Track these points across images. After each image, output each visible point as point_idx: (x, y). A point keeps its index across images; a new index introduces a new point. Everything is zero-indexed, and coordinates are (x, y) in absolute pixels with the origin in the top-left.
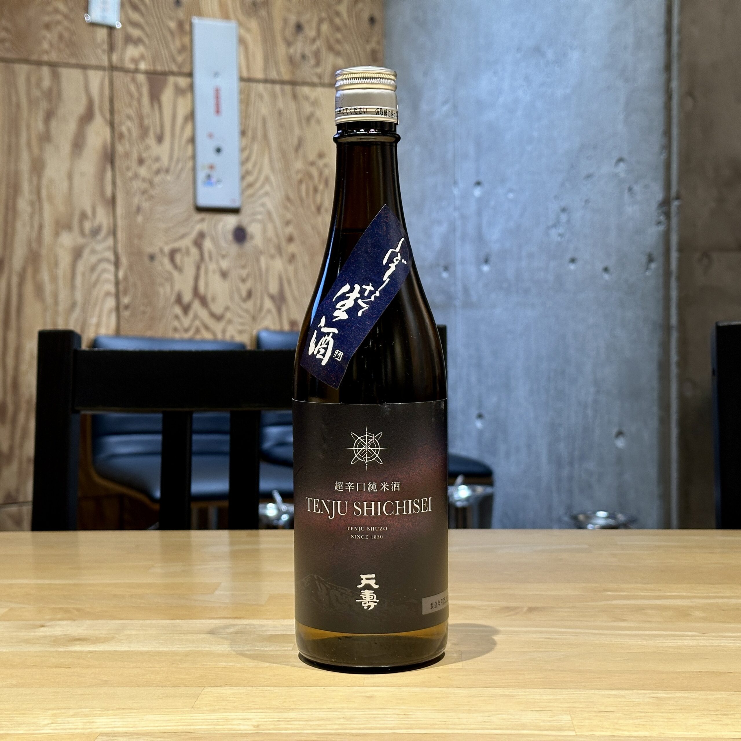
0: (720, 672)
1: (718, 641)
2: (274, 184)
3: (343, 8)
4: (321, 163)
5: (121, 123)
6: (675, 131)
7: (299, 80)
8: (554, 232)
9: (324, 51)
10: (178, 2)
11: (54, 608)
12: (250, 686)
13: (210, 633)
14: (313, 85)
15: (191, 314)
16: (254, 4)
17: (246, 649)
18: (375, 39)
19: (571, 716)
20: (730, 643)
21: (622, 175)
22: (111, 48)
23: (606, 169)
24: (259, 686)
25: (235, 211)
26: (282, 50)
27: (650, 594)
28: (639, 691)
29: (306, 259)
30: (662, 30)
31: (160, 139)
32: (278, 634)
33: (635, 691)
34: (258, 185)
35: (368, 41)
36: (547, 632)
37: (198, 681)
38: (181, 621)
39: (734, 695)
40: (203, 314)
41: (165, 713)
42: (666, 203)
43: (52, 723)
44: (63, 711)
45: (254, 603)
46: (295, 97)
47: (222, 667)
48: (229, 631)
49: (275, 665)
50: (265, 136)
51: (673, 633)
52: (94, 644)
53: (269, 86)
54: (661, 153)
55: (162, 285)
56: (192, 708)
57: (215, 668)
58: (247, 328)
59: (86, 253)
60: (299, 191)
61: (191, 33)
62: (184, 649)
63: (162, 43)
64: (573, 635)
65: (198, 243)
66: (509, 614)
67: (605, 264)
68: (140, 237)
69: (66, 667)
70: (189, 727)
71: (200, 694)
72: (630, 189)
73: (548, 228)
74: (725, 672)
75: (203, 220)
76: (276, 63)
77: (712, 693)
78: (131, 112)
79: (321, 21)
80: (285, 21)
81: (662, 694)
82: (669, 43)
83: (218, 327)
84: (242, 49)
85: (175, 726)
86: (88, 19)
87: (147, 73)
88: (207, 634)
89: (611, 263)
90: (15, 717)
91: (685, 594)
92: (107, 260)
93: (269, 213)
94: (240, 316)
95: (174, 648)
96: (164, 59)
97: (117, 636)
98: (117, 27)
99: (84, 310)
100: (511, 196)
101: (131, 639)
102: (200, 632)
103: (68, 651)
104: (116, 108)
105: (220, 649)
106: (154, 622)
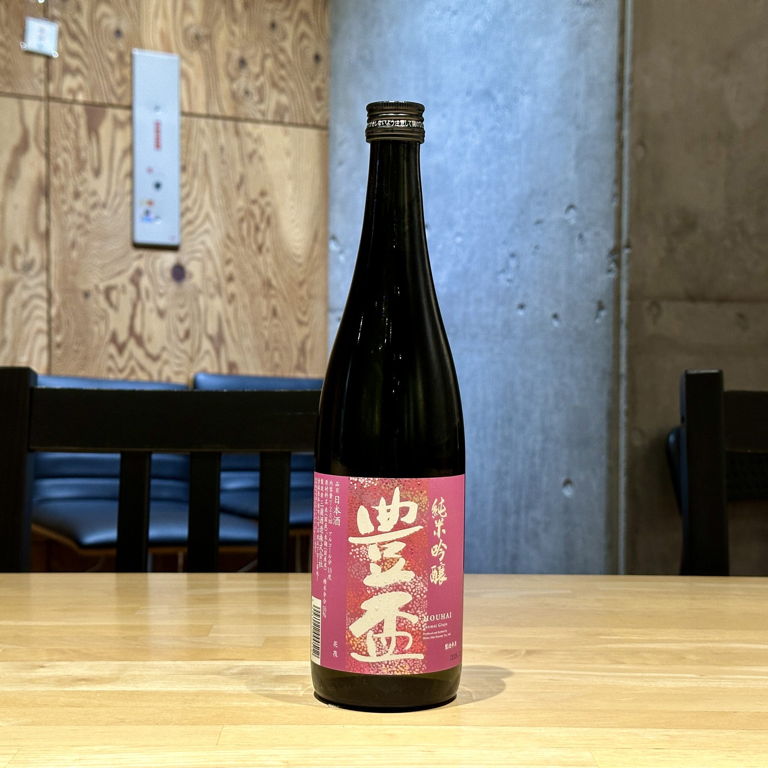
0: (725, 712)
1: (718, 683)
2: (215, 222)
3: (287, 45)
4: (263, 201)
5: (57, 155)
6: (626, 180)
7: (242, 116)
8: (502, 277)
9: (267, 87)
10: (118, 33)
11: (50, 649)
12: (269, 724)
13: (214, 674)
14: (256, 121)
15: (126, 354)
16: (197, 37)
17: (254, 689)
18: (320, 77)
19: (591, 752)
20: (729, 685)
21: (573, 222)
22: (49, 78)
23: (557, 215)
24: (279, 725)
25: (174, 248)
26: (224, 85)
27: (641, 638)
28: (652, 730)
29: (247, 300)
30: (614, 78)
31: (97, 173)
32: (284, 675)
33: (648, 729)
34: (198, 222)
35: (312, 79)
36: (550, 674)
37: (215, 720)
38: (181, 662)
39: (743, 733)
40: (139, 353)
41: (191, 750)
42: (616, 251)
43: (80, 759)
44: (88, 747)
45: (252, 645)
46: (237, 133)
47: (237, 707)
48: (233, 672)
49: (288, 705)
50: (206, 172)
51: (672, 675)
52: (100, 684)
53: (211, 121)
54: (612, 201)
55: (96, 323)
56: (216, 745)
57: (230, 707)
58: (183, 369)
59: (17, 289)
60: (240, 228)
61: (131, 65)
62: (193, 689)
63: (101, 74)
64: (577, 676)
65: (135, 281)
66: (508, 656)
67: (555, 311)
68: (75, 273)
69: (79, 706)
70: (218, 763)
71: (221, 732)
72: (581, 236)
73: (498, 273)
74: (730, 712)
75: (140, 257)
76: (219, 99)
77: (722, 731)
78: (68, 144)
79: (265, 57)
80: (229, 56)
81: (673, 732)
82: (621, 92)
83: (153, 368)
84: (183, 83)
85: (205, 762)
86: (24, 47)
87: (85, 104)
88: (211, 674)
89: (561, 310)
90: (41, 753)
91: (675, 638)
92: (39, 297)
93: (209, 252)
94: (178, 357)
95: (183, 689)
96: (103, 89)
97: (121, 676)
98: (54, 56)
99: (14, 348)
100: (459, 240)
101: (136, 679)
102: (205, 673)
103: (76, 691)
104: (52, 140)
105: (229, 689)
106: (155, 663)
